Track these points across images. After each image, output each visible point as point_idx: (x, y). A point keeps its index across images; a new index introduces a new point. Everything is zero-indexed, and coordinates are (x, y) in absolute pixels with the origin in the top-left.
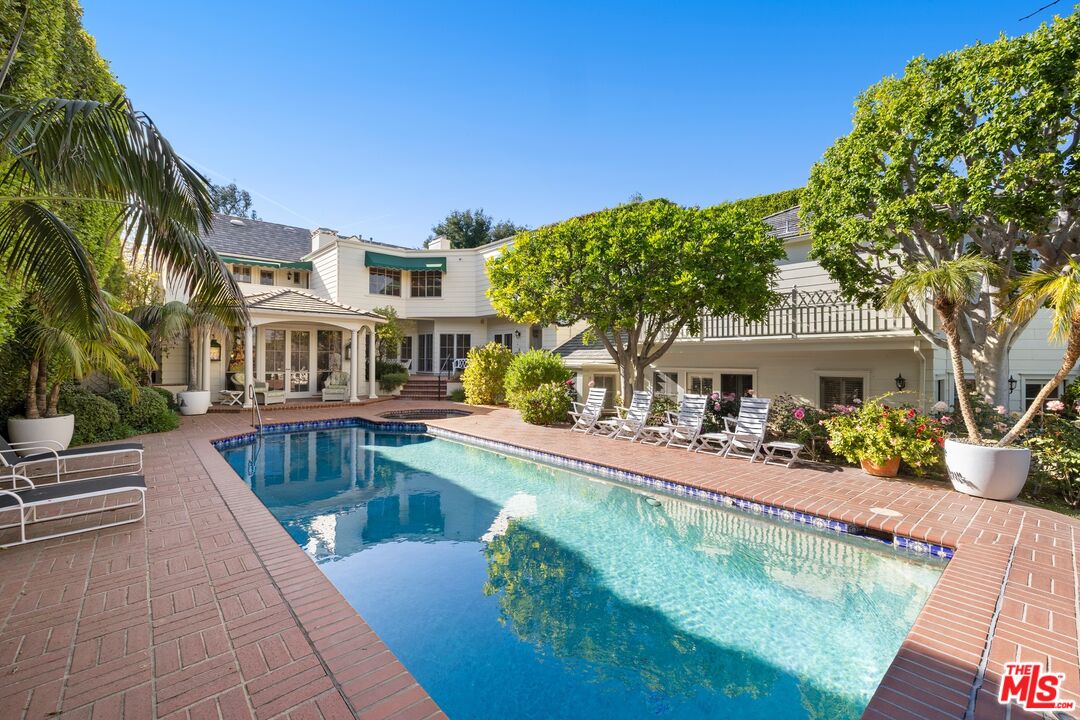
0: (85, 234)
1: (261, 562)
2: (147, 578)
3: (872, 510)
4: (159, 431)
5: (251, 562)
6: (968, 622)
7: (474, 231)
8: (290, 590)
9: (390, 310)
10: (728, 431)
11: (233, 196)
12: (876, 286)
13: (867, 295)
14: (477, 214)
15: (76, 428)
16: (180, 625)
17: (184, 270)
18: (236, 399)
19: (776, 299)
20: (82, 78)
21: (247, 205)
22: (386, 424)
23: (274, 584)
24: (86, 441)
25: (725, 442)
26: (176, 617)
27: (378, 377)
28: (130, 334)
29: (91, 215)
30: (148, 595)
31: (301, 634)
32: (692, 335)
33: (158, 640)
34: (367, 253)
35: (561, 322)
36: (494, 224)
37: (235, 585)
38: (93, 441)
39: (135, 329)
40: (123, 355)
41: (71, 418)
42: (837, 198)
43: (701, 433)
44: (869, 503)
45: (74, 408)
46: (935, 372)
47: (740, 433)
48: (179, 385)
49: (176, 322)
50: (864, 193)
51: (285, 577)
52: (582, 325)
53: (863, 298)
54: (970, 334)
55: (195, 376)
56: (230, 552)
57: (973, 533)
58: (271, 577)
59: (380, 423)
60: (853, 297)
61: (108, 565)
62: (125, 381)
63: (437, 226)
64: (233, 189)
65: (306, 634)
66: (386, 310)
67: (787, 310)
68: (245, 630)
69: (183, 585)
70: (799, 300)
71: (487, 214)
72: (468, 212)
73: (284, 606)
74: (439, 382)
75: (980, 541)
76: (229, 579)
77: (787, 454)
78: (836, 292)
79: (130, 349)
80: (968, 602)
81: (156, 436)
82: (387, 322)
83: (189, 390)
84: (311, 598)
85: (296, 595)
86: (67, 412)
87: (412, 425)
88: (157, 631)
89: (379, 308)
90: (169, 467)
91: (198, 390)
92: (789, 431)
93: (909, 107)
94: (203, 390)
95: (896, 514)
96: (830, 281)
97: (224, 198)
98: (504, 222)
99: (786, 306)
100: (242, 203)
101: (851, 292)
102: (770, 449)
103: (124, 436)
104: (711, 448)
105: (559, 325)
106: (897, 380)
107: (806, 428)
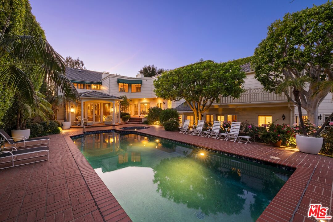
0: (33, 75)
1: (81, 172)
2: (47, 177)
3: (270, 157)
4: (55, 134)
5: (78, 172)
6: (296, 192)
7: (151, 71)
8: (88, 180)
9: (125, 96)
10: (227, 133)
11: (78, 62)
12: (276, 86)
13: (273, 89)
14: (152, 66)
15: (31, 133)
16: (55, 190)
17: (60, 85)
18: (79, 124)
19: (244, 91)
20: (31, 28)
21: (83, 65)
22: (123, 131)
23: (84, 179)
24: (34, 137)
25: (226, 136)
26: (55, 188)
27: (121, 117)
28: (46, 105)
29: (35, 69)
30: (47, 182)
31: (90, 193)
32: (217, 103)
33: (49, 195)
34: (118, 79)
35: (176, 99)
36: (157, 69)
37: (72, 179)
38: (36, 137)
39: (48, 103)
40: (44, 111)
41: (29, 130)
42: (263, 58)
43: (219, 133)
44: (270, 155)
45: (30, 127)
46: (295, 114)
47: (231, 133)
48: (62, 120)
49: (61, 101)
50: (271, 57)
51: (87, 177)
52: (183, 100)
53: (271, 91)
54: (306, 101)
55: (67, 117)
56: (72, 169)
57: (302, 164)
58: (83, 177)
59: (121, 131)
60: (269, 90)
61: (36, 173)
62: (45, 119)
63: (140, 70)
64: (78, 60)
65: (91, 193)
66: (124, 96)
67: (248, 95)
68: (74, 192)
69: (57, 179)
70: (251, 91)
71: (155, 66)
72: (150, 66)
73: (86, 185)
74: (140, 118)
75: (304, 167)
76: (71, 177)
77: (246, 139)
78: (263, 88)
79: (46, 110)
80: (297, 186)
81: (54, 135)
82: (124, 100)
83: (64, 121)
84: (94, 183)
85: (89, 182)
86: (28, 128)
87: (131, 131)
88: (48, 192)
89: (122, 96)
90: (57, 144)
91: (67, 121)
92: (247, 133)
93: (284, 29)
94: (69, 121)
95: (278, 158)
96: (261, 85)
97: (76, 63)
98: (161, 68)
99: (247, 93)
100: (81, 65)
101: (268, 88)
102: (240, 138)
103: (45, 135)
104: (222, 138)
105: (176, 100)
106: (283, 116)
107: (252, 132)
